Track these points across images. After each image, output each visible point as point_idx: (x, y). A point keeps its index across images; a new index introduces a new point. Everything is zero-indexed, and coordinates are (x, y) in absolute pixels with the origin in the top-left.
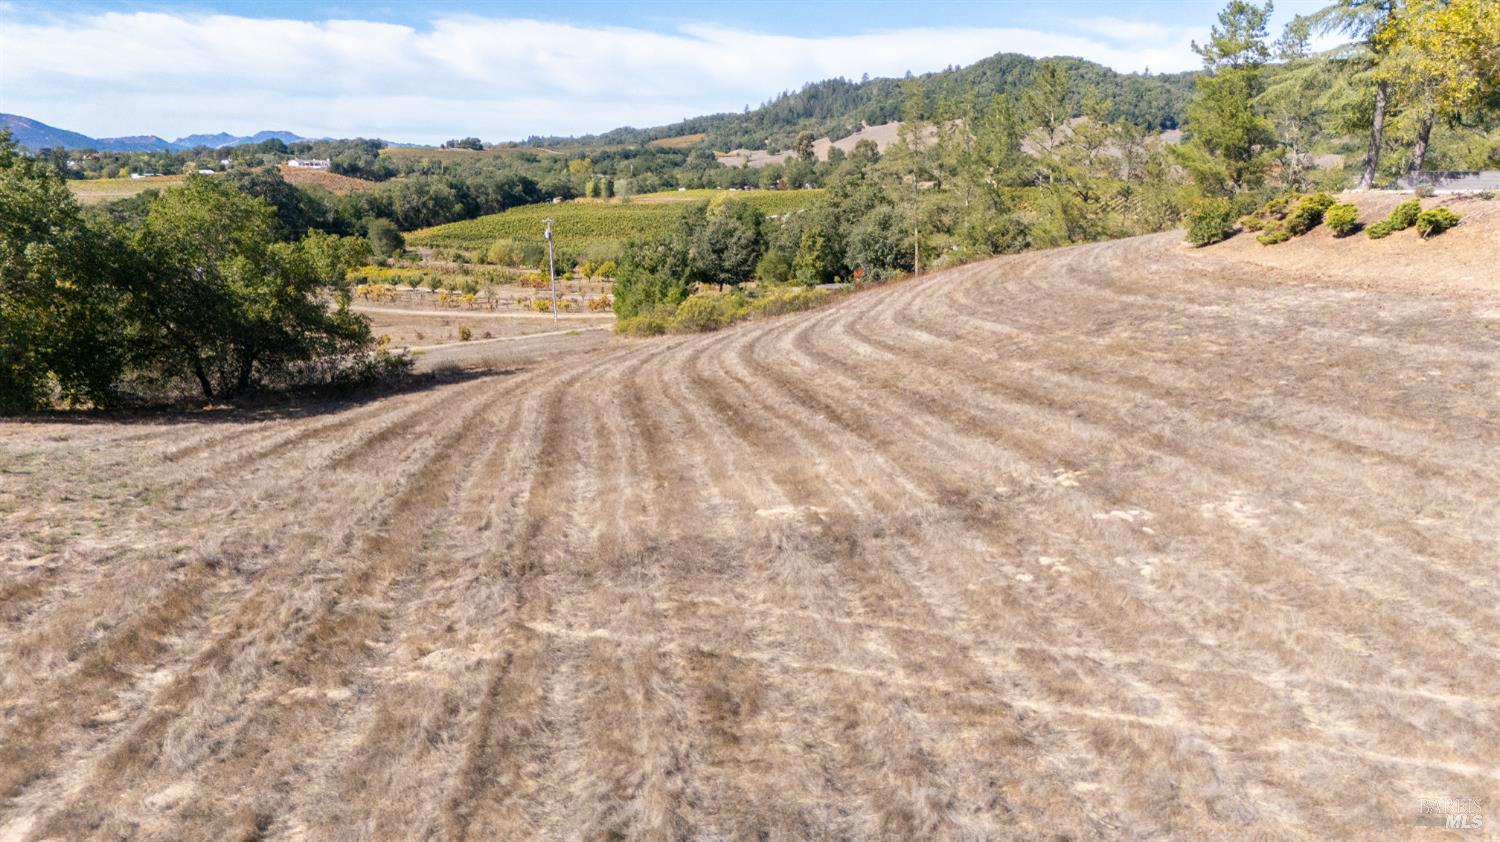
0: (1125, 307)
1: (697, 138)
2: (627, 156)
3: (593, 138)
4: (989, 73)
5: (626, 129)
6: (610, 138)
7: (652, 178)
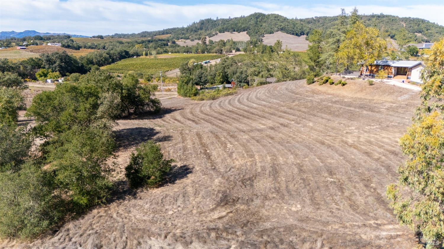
0: (297, 97)
1: (169, 35)
2: (149, 42)
3: (135, 34)
4: (253, 18)
5: (146, 32)
7: (161, 50)
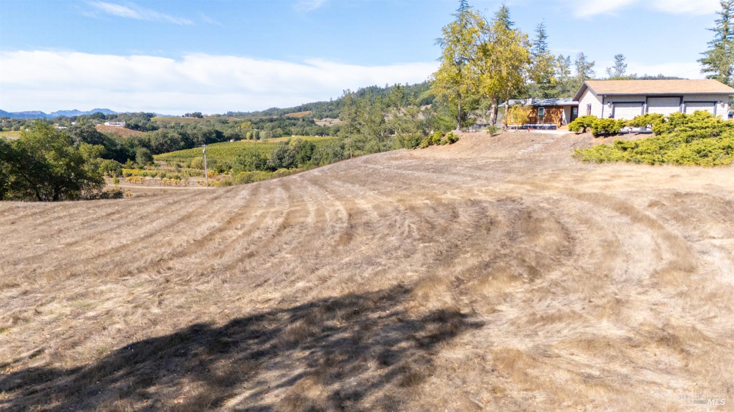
1: (308, 112)
2: (271, 121)
5: (274, 108)
6: (265, 113)
7: (279, 131)
